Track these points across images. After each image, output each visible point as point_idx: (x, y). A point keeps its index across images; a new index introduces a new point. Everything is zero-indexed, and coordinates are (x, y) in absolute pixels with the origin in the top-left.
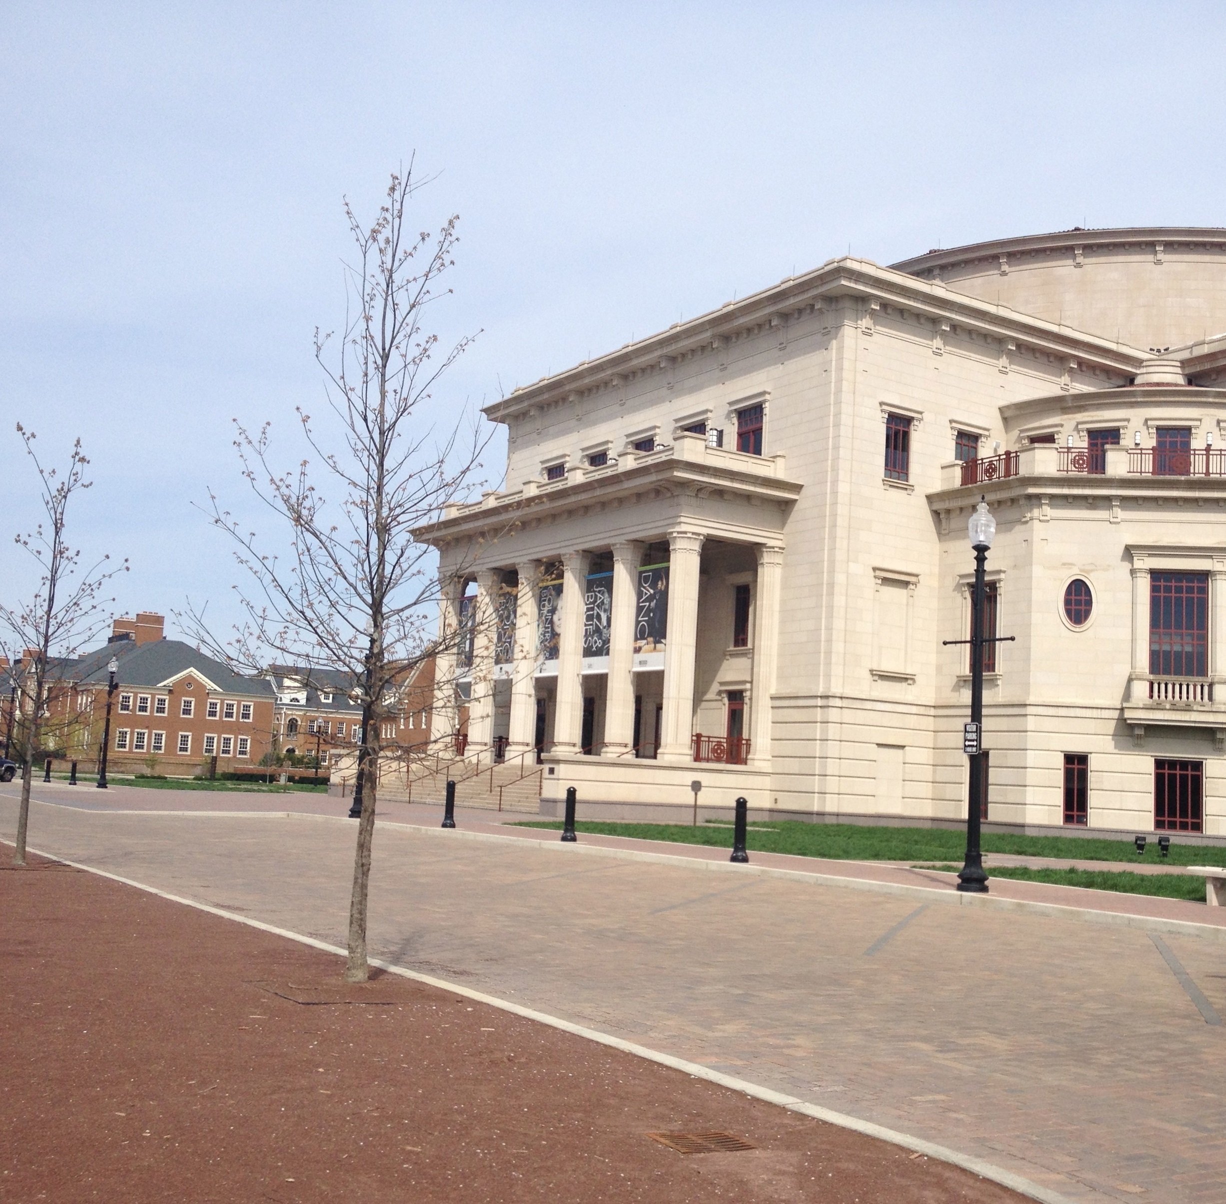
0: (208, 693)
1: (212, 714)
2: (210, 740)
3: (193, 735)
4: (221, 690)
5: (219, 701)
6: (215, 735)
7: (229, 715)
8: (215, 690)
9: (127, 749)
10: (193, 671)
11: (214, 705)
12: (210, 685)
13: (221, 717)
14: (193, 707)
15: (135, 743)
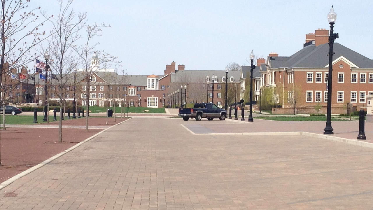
0: (351, 69)
1: (354, 80)
2: (354, 94)
3: (344, 92)
4: (358, 67)
5: (357, 73)
6: (356, 92)
7: (363, 80)
8: (354, 67)
9: (312, 101)
10: (342, 58)
11: (354, 75)
12: (352, 64)
13: (358, 82)
14: (344, 78)
15: (316, 98)
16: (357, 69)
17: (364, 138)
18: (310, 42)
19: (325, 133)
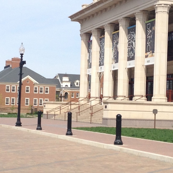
0: (34, 84)
1: (36, 91)
2: (35, 100)
3: (30, 99)
4: (38, 83)
5: (38, 87)
6: (37, 99)
7: (41, 91)
8: (36, 83)
9: (9, 104)
10: (29, 77)
11: (36, 88)
12: (34, 81)
13: (39, 92)
14: (29, 89)
15: (11, 102)
16: (38, 84)
17: (41, 129)
18: (8, 66)
19: (16, 126)
